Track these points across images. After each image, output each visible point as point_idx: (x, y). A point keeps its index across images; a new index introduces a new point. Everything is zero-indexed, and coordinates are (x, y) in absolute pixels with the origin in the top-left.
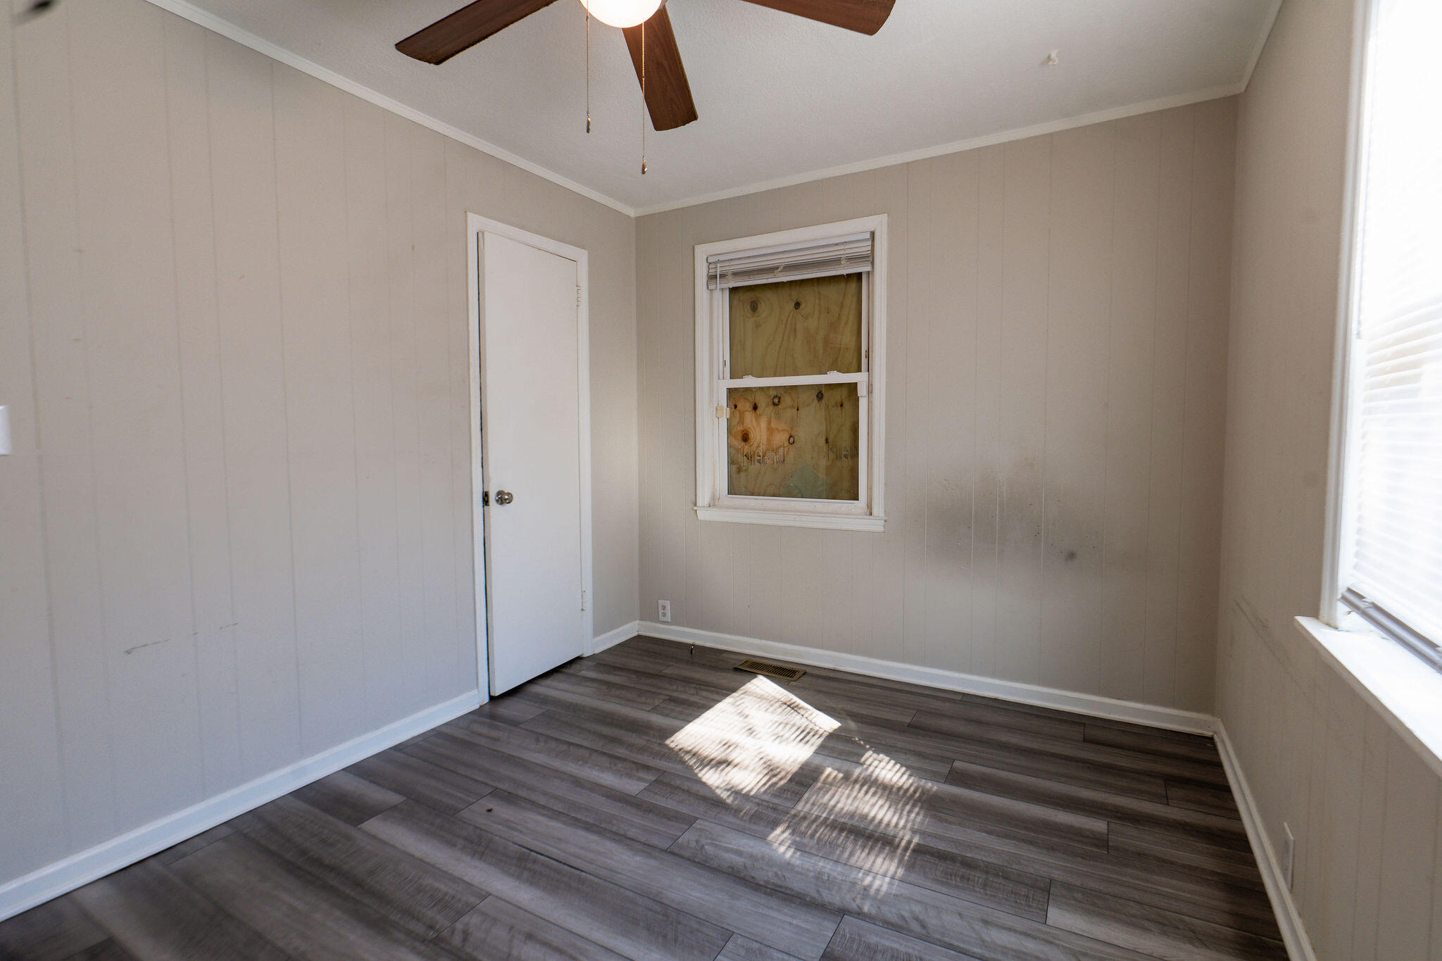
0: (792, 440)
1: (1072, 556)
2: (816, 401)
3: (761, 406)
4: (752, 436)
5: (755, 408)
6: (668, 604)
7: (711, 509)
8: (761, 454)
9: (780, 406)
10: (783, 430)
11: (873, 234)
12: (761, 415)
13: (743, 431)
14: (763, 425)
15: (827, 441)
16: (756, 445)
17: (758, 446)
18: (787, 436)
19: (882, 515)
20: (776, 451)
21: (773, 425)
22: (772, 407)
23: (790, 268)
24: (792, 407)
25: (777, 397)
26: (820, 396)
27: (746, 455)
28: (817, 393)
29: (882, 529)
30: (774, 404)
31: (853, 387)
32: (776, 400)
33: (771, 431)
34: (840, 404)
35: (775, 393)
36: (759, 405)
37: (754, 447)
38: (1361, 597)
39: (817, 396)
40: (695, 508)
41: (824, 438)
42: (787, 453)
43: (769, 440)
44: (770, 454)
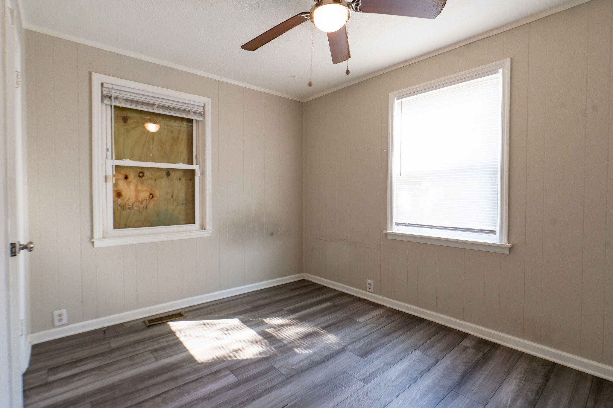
0: (151, 196)
1: (272, 234)
2: (166, 176)
3: (131, 177)
4: (123, 193)
5: (126, 177)
6: (64, 312)
7: (104, 239)
8: (131, 204)
9: (144, 178)
10: (147, 191)
11: (204, 104)
12: (130, 182)
13: (117, 191)
14: (132, 187)
15: (172, 196)
16: (127, 199)
17: (129, 200)
18: (148, 194)
19: (211, 228)
20: (141, 203)
21: (139, 188)
22: (138, 178)
23: (161, 107)
24: (152, 179)
25: (141, 173)
26: (168, 174)
27: (119, 205)
28: (166, 172)
29: (210, 235)
30: (139, 176)
31: (193, 172)
32: (141, 174)
33: (137, 191)
34: (179, 179)
35: (140, 170)
36: (129, 176)
37: (126, 201)
38: (405, 224)
39: (167, 174)
40: (93, 240)
41: (171, 195)
42: (149, 203)
43: (137, 196)
44: (136, 204)
